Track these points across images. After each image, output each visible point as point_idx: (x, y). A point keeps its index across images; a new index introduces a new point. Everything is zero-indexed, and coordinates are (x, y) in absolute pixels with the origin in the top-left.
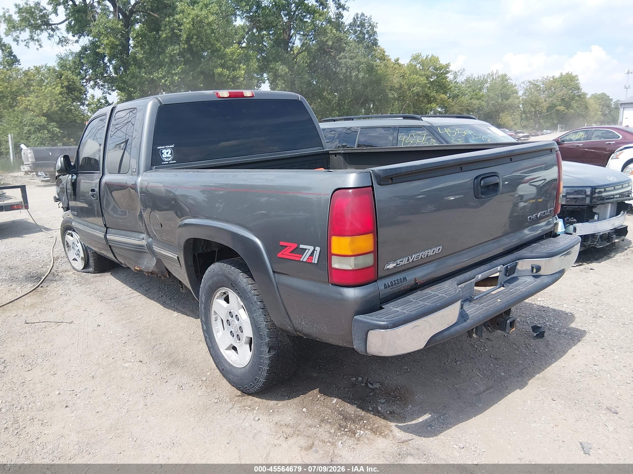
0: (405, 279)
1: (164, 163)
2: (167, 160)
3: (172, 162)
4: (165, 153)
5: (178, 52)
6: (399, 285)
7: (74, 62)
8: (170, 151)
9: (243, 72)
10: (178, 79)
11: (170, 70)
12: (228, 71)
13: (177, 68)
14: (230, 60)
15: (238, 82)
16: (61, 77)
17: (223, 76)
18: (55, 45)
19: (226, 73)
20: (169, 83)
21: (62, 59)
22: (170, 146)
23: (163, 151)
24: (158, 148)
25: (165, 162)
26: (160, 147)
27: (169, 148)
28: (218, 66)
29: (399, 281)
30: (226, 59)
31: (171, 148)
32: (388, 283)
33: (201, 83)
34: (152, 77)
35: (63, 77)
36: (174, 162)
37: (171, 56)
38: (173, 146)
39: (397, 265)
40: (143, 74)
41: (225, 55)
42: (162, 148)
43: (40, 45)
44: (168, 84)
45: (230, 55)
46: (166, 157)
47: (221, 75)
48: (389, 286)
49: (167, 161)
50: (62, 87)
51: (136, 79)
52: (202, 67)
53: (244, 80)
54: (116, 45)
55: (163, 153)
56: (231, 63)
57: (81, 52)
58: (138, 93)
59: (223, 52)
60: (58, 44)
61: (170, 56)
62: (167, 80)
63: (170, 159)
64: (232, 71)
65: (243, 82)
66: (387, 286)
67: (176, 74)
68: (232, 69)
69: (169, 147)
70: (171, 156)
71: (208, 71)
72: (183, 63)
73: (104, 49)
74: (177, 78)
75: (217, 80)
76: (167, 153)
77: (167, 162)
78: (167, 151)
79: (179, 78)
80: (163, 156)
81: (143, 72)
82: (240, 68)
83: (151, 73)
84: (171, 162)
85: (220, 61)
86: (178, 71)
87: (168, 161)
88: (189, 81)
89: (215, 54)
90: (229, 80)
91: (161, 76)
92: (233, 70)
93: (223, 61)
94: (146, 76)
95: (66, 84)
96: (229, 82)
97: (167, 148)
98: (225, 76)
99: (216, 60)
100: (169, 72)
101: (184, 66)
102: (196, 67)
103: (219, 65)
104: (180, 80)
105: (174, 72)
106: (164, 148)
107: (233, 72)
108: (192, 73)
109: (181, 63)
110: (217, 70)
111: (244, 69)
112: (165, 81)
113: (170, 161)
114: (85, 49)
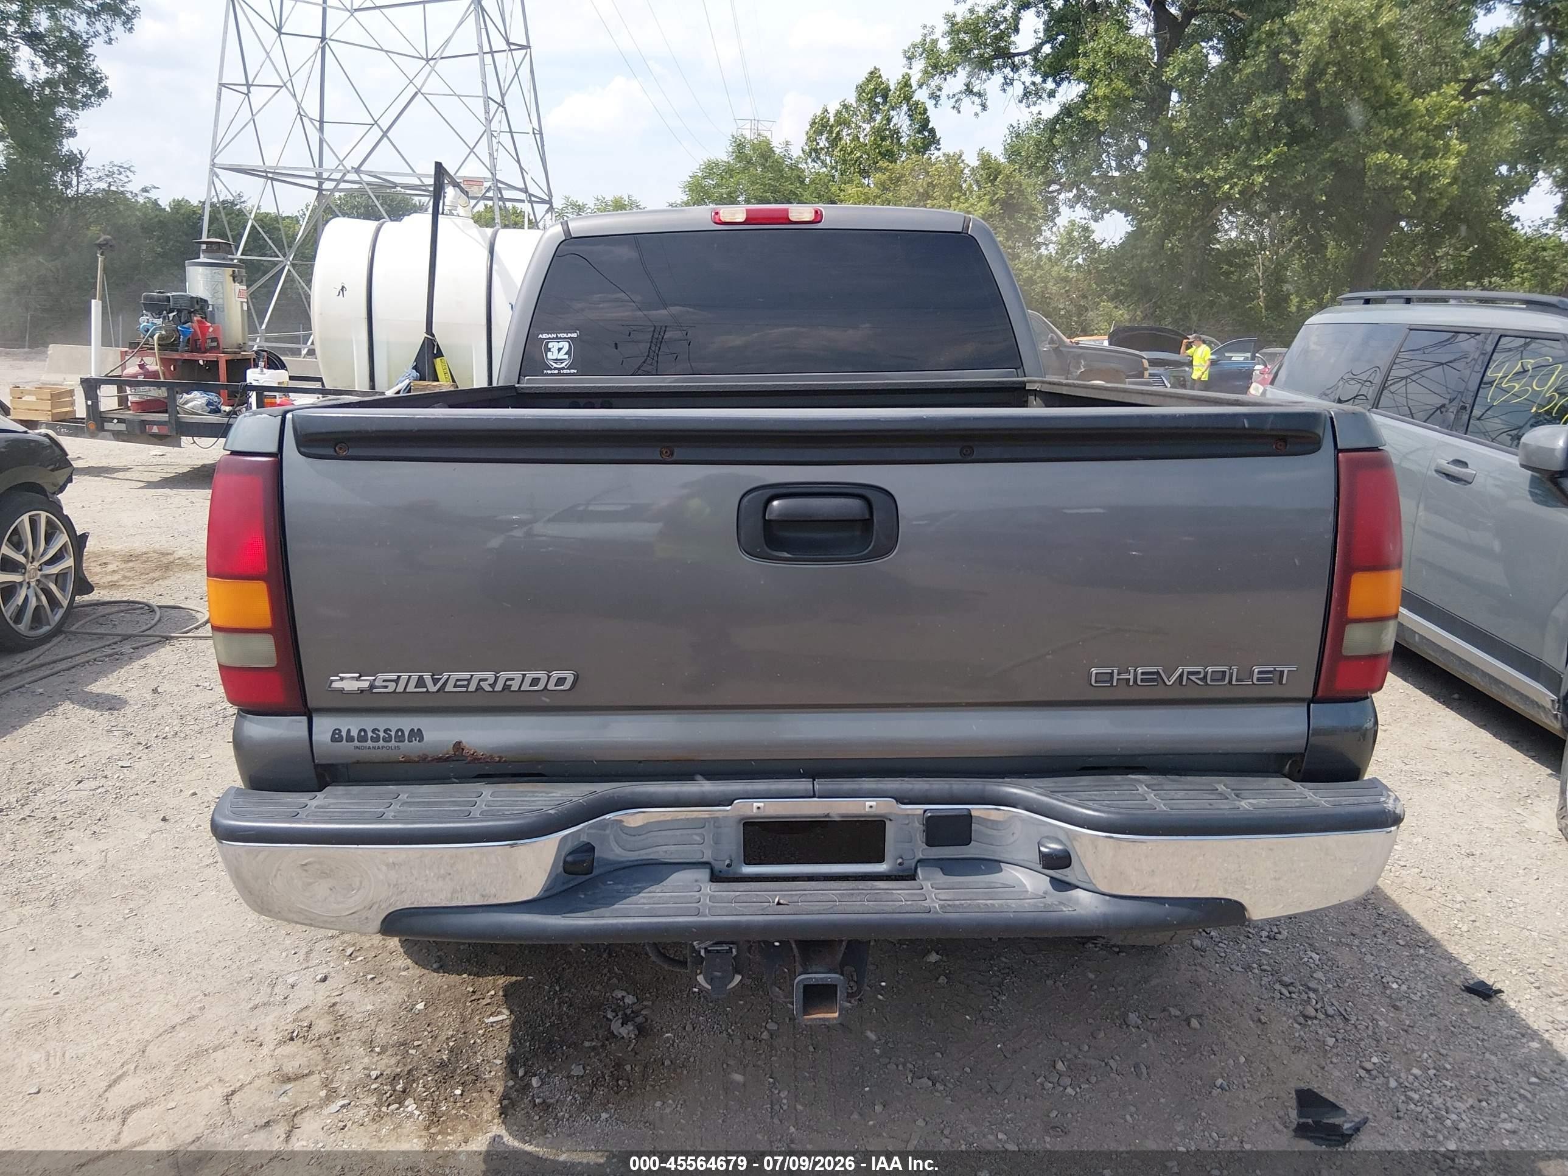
0: (417, 734)
1: (549, 372)
2: (555, 365)
3: (568, 371)
4: (555, 350)
5: (1275, 112)
6: (389, 744)
7: (1038, 144)
8: (565, 346)
9: (1453, 162)
10: (1263, 182)
11: (1247, 159)
12: (1406, 161)
13: (1266, 155)
14: (1421, 129)
15: (1432, 190)
16: (996, 178)
17: (1388, 174)
18: (1013, 103)
19: (1401, 163)
20: (1240, 193)
21: (1018, 136)
22: (569, 335)
23: (550, 345)
24: (540, 336)
25: (551, 369)
26: (545, 336)
27: (565, 338)
28: (1383, 146)
29: (393, 734)
30: (1408, 127)
31: (570, 338)
32: (349, 731)
33: (1323, 191)
34: (1198, 177)
35: (1000, 177)
36: (573, 371)
37: (1257, 122)
38: (575, 335)
39: (372, 686)
40: (1180, 171)
41: (1407, 116)
42: (549, 338)
43: (984, 107)
44: (1237, 196)
45: (1423, 116)
46: (556, 359)
47: (1383, 169)
48: (350, 739)
49: (555, 369)
50: (992, 203)
51: (1161, 182)
52: (1336, 150)
53: (1450, 184)
54: (1127, 98)
55: (549, 350)
56: (1421, 138)
57: (1057, 119)
58: (1158, 220)
59: (1405, 106)
60: (1021, 101)
61: (1254, 122)
62: (1236, 184)
63: (563, 365)
64: (1422, 158)
65: (1450, 190)
66: (342, 736)
67: (1260, 169)
68: (1421, 152)
69: (565, 335)
70: (566, 357)
71: (1351, 160)
72: (1285, 141)
73: (1097, 110)
74: (1261, 180)
75: (1371, 183)
76: (560, 350)
77: (556, 372)
78: (561, 345)
79: (1266, 180)
80: (549, 357)
81: (1181, 163)
82: (1447, 147)
83: (1199, 168)
84: (565, 371)
85: (1391, 131)
86: (1268, 161)
87: (559, 369)
88: (1292, 187)
89: (1382, 112)
90: (1406, 183)
91: (1221, 174)
92: (1425, 157)
93: (1400, 131)
94: (1185, 174)
95: (1001, 194)
96: (1405, 188)
97: (561, 338)
98: (1395, 172)
99: (1378, 130)
100: (1243, 164)
101: (1285, 149)
102: (1321, 150)
103: (1385, 142)
104: (1267, 184)
105: (1256, 163)
106: (553, 338)
107: (1423, 162)
108: (1303, 165)
109: (1280, 141)
110: (1374, 157)
111: (1459, 153)
112: (1231, 188)
113: (563, 368)
114: (1067, 110)
